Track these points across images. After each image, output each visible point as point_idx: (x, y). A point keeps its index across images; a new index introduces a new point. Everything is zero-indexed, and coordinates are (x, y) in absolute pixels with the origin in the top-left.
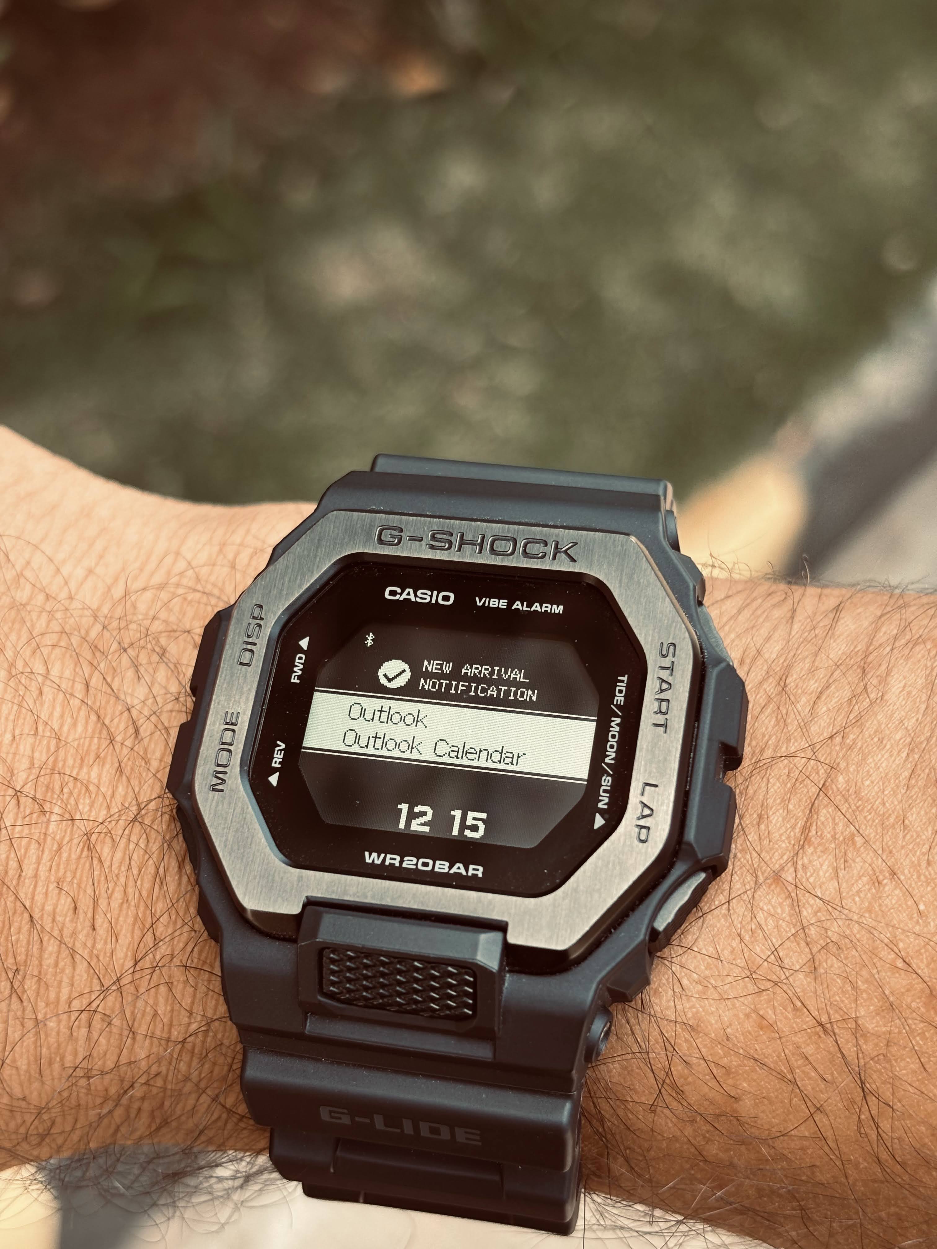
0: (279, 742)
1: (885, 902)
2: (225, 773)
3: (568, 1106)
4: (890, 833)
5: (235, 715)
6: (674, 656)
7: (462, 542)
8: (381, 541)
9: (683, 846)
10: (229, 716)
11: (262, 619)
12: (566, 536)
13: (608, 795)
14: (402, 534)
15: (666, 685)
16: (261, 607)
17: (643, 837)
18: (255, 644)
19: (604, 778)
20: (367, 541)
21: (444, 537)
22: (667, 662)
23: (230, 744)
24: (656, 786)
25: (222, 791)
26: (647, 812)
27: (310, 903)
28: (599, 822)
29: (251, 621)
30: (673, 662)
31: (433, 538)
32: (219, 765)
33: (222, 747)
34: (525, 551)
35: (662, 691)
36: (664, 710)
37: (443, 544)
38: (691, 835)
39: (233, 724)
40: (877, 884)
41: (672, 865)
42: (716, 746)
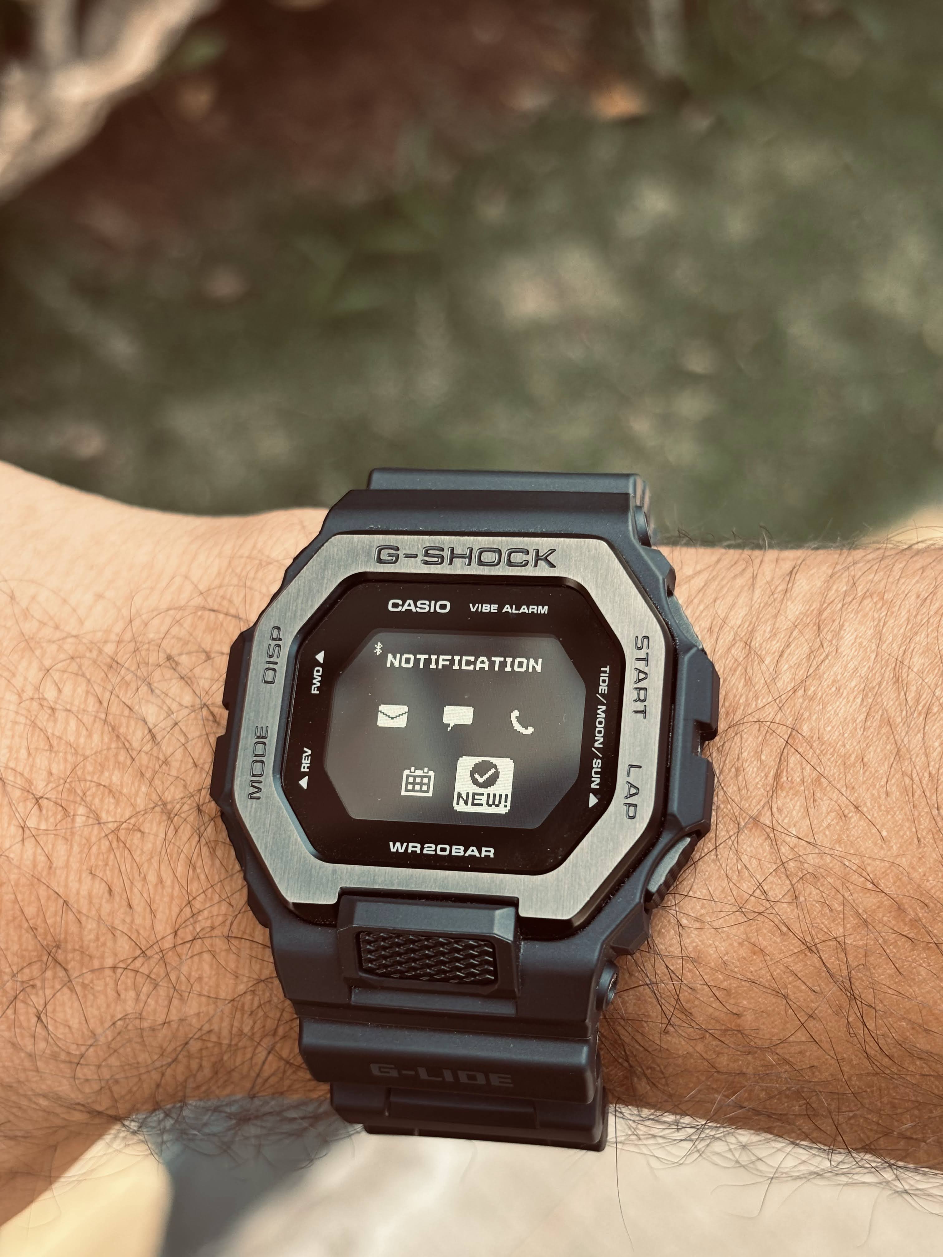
0: (305, 749)
1: (852, 833)
2: (260, 782)
3: (585, 1049)
4: (851, 771)
5: (264, 729)
6: (648, 648)
7: (453, 556)
8: (380, 561)
9: (668, 817)
10: (259, 730)
11: (280, 640)
12: (544, 544)
13: (599, 776)
14: (398, 552)
15: (642, 675)
16: (278, 628)
17: (631, 814)
18: (276, 663)
19: (594, 762)
20: (368, 561)
21: (437, 552)
22: (642, 654)
23: (263, 756)
24: (640, 767)
25: (259, 798)
26: (633, 791)
27: (344, 893)
28: (593, 800)
29: (271, 642)
30: (647, 654)
31: (427, 554)
32: (254, 776)
33: (255, 758)
34: (509, 560)
35: (640, 680)
36: (642, 698)
37: (436, 559)
38: (674, 806)
39: (263, 737)
40: (843, 818)
41: (658, 835)
42: (691, 725)
